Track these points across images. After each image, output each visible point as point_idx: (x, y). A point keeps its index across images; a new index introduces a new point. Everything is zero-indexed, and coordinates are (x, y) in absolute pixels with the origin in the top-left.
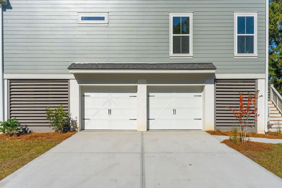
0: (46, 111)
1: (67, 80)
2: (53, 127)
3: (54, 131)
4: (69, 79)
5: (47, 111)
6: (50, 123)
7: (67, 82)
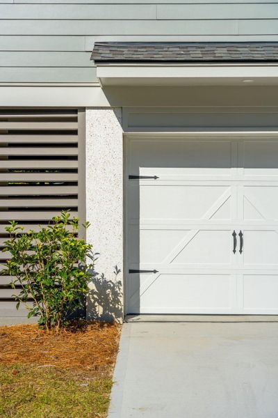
0: (6, 240)
1: (75, 110)
2: (30, 305)
3: (35, 321)
4: (83, 109)
5: (10, 240)
6: (18, 287)
7: (75, 120)
